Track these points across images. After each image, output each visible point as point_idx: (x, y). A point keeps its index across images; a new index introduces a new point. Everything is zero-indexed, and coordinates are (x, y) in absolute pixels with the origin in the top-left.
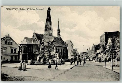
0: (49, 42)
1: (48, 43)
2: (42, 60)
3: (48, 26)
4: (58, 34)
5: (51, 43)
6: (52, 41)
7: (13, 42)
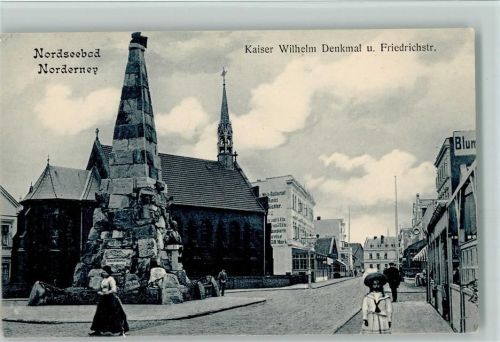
0: (134, 195)
1: (130, 196)
3: (129, 117)
5: (144, 196)
6: (148, 189)
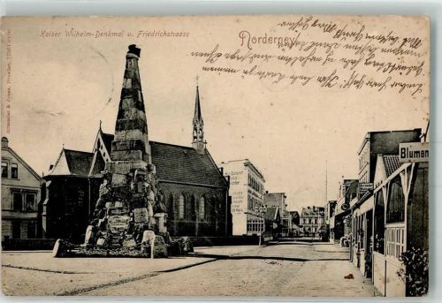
0: (131, 174)
1: (127, 175)
2: (100, 242)
3: (126, 113)
4: (195, 138)
5: (138, 175)
6: (141, 170)
7: (20, 167)
